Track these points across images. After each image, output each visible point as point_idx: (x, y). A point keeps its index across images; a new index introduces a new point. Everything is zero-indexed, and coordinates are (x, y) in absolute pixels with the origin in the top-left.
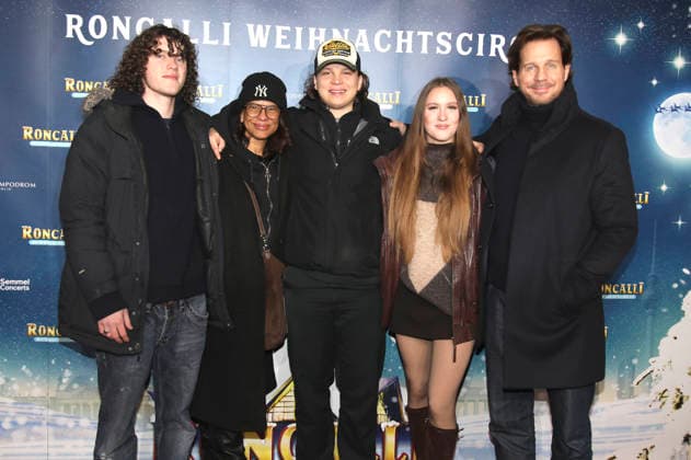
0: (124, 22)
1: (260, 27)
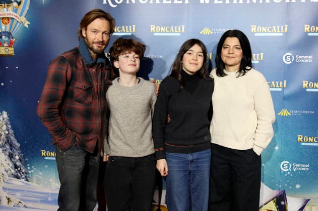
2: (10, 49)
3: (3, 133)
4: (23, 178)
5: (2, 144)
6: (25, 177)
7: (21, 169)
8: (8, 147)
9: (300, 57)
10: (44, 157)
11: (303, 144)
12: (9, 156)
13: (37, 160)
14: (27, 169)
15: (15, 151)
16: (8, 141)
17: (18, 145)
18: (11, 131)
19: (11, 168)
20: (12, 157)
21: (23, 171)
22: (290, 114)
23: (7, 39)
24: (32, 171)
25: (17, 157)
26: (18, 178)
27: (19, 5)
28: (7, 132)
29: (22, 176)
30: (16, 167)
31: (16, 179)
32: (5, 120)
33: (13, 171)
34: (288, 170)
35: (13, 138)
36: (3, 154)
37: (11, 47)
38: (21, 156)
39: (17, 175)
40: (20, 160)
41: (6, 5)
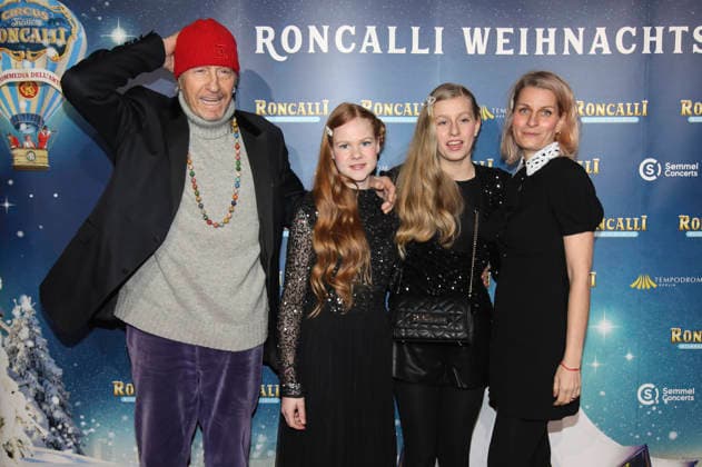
0: (321, 32)
1: (477, 31)
2: (39, 153)
3: (21, 346)
4: (70, 448)
5: (19, 370)
6: (75, 444)
7: (64, 427)
8: (33, 377)
9: (673, 167)
10: (119, 396)
11: (682, 346)
12: (36, 398)
13: (104, 404)
14: (79, 425)
15: (50, 385)
16: (34, 364)
17: (59, 372)
18: (42, 341)
19: (41, 425)
20: (43, 400)
21: (70, 431)
22: (655, 286)
23: (31, 131)
24: (92, 430)
25: (56, 400)
26: (57, 447)
27: (60, 55)
28: (30, 344)
29: (66, 443)
30: (52, 422)
31: (52, 451)
32: (27, 315)
33: (45, 433)
34: (652, 402)
35: (45, 357)
36: (22, 395)
37: (41, 148)
38: (64, 396)
39: (56, 441)
40: (62, 405)
41: (29, 53)
